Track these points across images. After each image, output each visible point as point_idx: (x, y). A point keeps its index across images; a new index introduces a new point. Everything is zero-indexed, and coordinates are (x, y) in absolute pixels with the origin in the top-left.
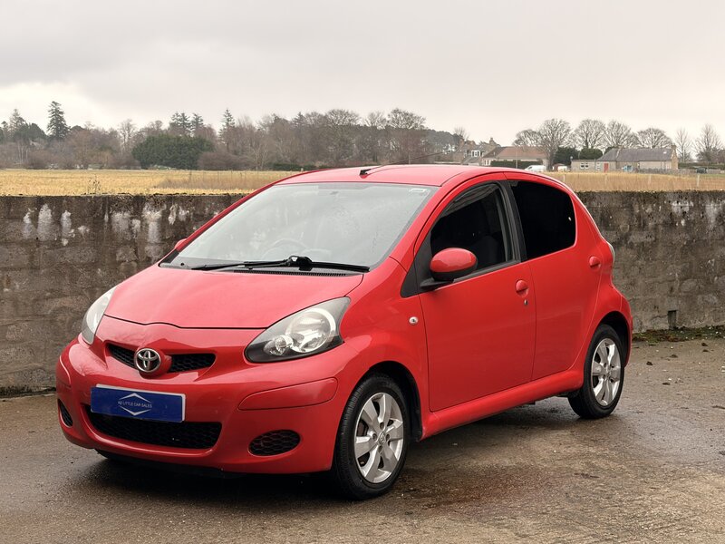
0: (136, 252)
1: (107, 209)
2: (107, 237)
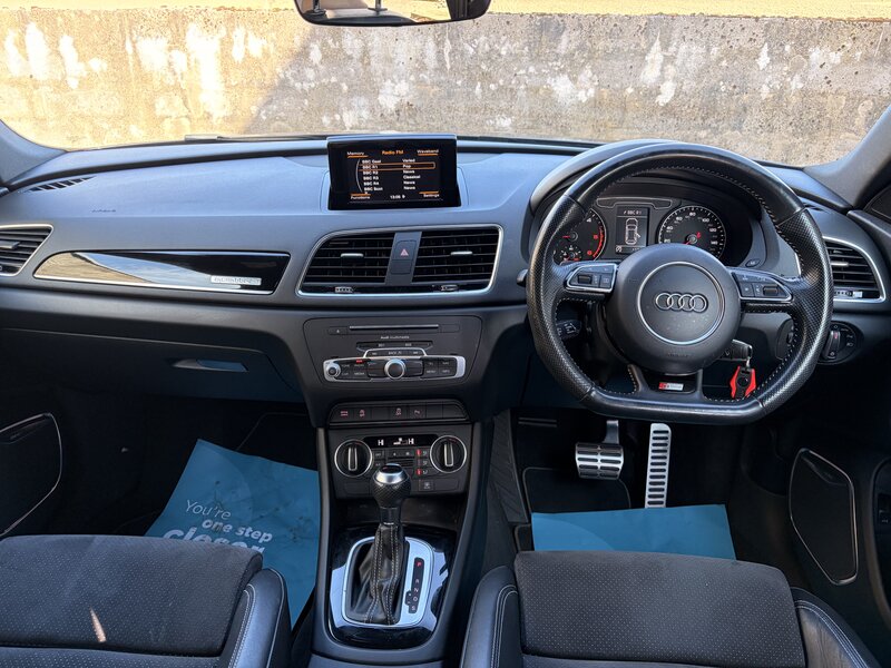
0: (185, 103)
1: (127, 32)
2: (137, 78)
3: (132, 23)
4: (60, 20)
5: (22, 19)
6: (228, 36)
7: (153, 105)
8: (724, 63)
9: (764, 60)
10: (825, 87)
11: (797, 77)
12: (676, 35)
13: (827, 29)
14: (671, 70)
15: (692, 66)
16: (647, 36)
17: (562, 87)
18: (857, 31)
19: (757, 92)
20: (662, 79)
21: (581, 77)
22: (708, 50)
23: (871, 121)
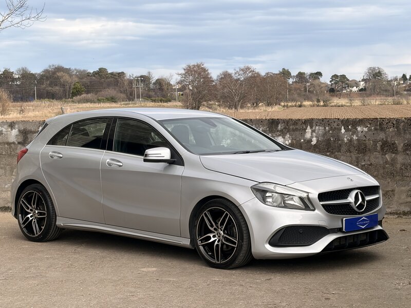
8: (331, 132)
9: (343, 131)
10: (364, 139)
11: (355, 136)
12: (314, 124)
13: (361, 122)
14: (314, 134)
15: (320, 133)
16: (305, 124)
17: (280, 140)
18: (370, 122)
19: (343, 140)
20: (312, 137)
21: (286, 137)
22: (325, 128)
23: (382, 149)
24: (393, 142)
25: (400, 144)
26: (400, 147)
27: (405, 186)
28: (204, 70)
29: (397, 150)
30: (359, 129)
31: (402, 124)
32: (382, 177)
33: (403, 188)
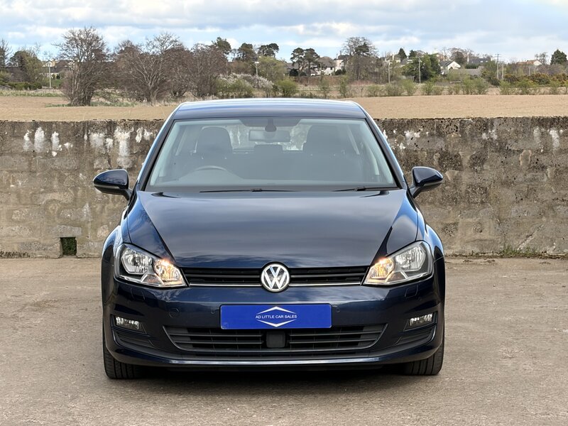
1: (86, 130)
2: (87, 151)
3: (88, 126)
4: (54, 125)
5: (35, 125)
6: (135, 131)
7: (92, 164)
10: (415, 148)
11: (401, 144)
13: (411, 124)
18: (423, 123)
23: (440, 164)
24: (455, 153)
25: (466, 156)
26: (466, 161)
27: (472, 217)
28: (97, 39)
29: (461, 165)
30: (408, 134)
31: (469, 127)
32: (441, 204)
33: (470, 220)
